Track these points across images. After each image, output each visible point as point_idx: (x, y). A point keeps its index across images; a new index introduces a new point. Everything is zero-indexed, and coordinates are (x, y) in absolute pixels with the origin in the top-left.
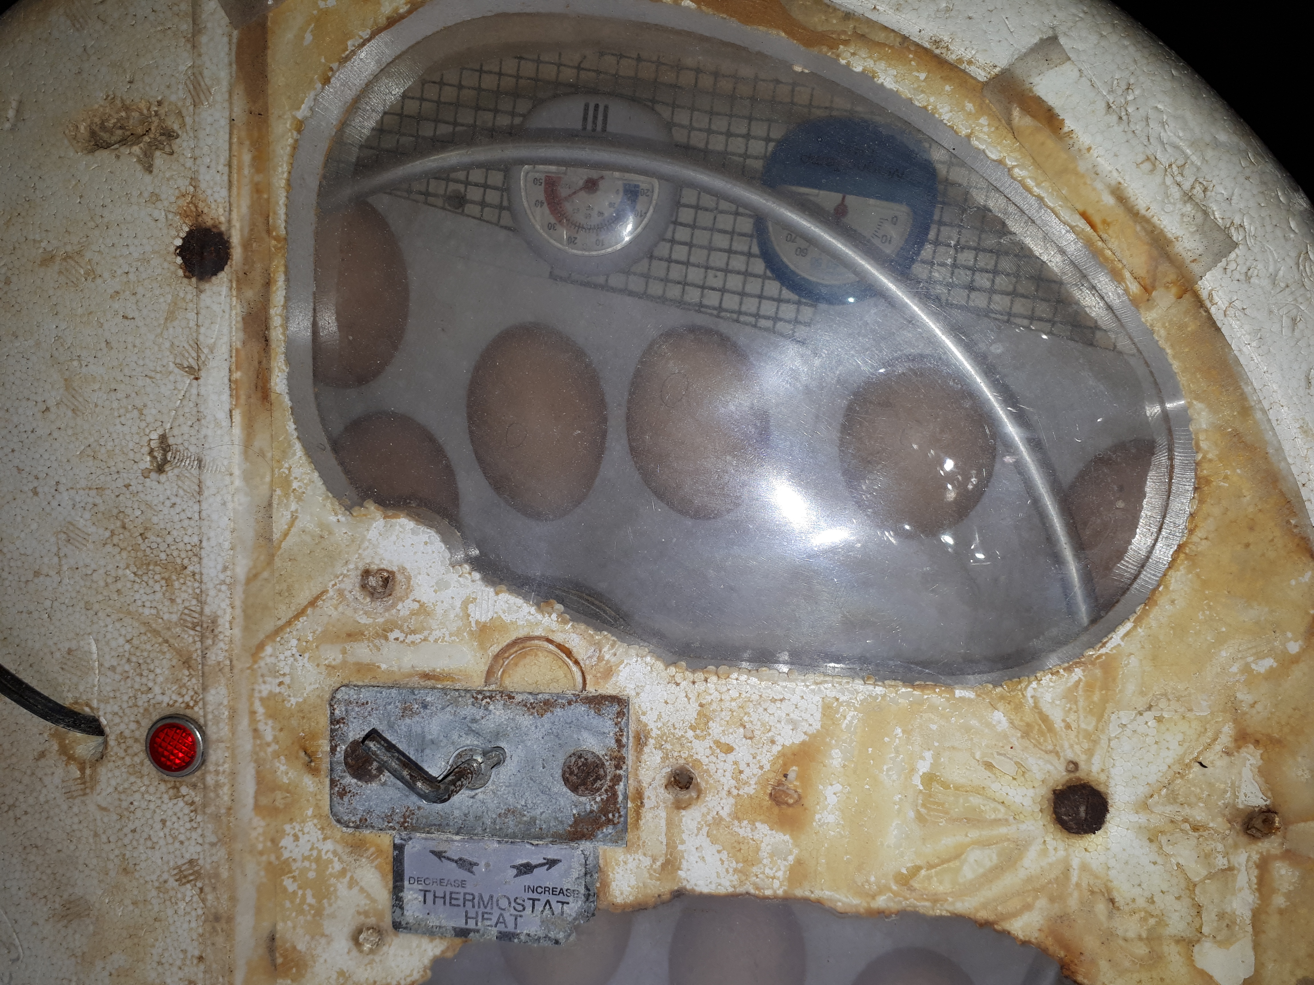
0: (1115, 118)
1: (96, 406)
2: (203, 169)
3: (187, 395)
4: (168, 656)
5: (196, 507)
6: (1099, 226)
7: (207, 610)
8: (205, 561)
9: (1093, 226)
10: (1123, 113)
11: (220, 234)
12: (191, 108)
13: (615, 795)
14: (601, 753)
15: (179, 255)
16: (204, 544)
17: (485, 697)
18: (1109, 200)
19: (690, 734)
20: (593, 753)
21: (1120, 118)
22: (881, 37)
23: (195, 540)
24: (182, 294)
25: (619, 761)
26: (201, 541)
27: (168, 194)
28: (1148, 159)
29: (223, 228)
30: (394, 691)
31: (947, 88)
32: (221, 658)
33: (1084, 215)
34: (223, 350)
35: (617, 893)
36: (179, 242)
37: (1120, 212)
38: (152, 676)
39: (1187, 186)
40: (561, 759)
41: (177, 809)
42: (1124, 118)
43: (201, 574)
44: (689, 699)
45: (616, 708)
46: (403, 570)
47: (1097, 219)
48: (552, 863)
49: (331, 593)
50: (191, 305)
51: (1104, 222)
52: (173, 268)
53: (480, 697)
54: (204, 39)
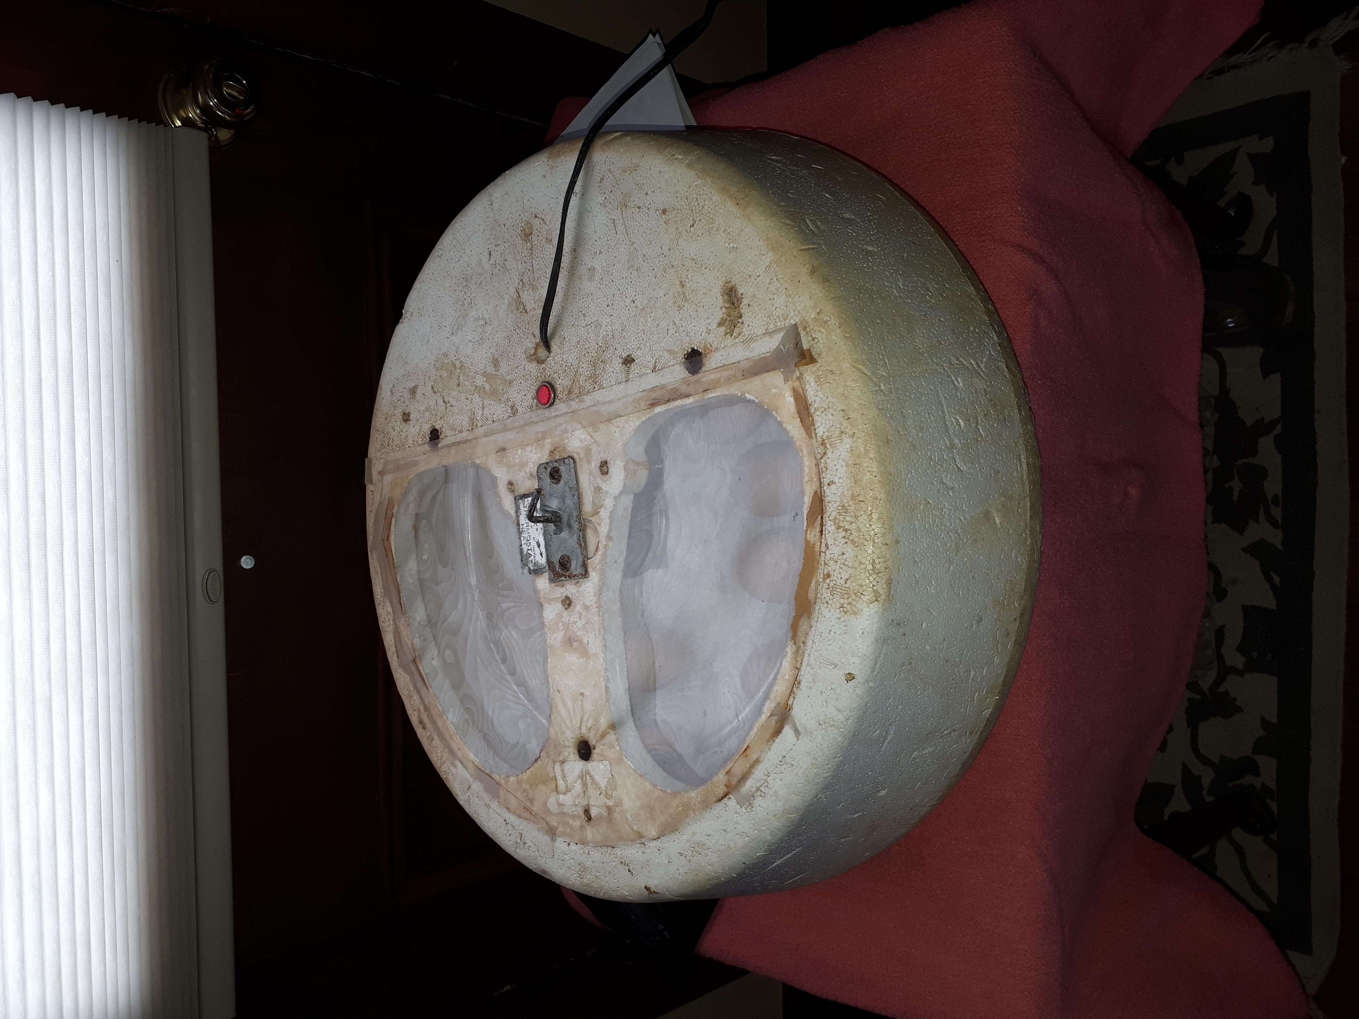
0: (781, 760)
1: (638, 326)
2: (721, 353)
3: (647, 368)
4: (570, 383)
5: (614, 383)
6: (745, 754)
7: (585, 397)
8: (599, 391)
9: (745, 751)
10: (783, 763)
11: (701, 368)
12: (742, 340)
13: (561, 577)
14: (571, 569)
15: (692, 350)
16: (604, 390)
17: (579, 519)
18: (755, 757)
19: (581, 603)
20: (570, 566)
21: (781, 762)
22: (799, 659)
23: (604, 386)
24: (678, 355)
25: (570, 577)
26: (604, 388)
27: (710, 338)
28: (769, 773)
29: (703, 369)
30: (575, 482)
31: (784, 688)
32: (573, 407)
33: (748, 747)
34: (663, 381)
35: (538, 581)
36: (696, 348)
37: (751, 762)
38: (563, 378)
39: (762, 789)
40: (568, 554)
41: (530, 399)
42: (781, 764)
43: (595, 391)
44: (591, 601)
45: (583, 573)
46: (610, 477)
47: (747, 752)
48: (541, 554)
49: (600, 448)
50: (675, 361)
51: (747, 755)
52: (686, 348)
53: (579, 518)
54: (768, 338)
